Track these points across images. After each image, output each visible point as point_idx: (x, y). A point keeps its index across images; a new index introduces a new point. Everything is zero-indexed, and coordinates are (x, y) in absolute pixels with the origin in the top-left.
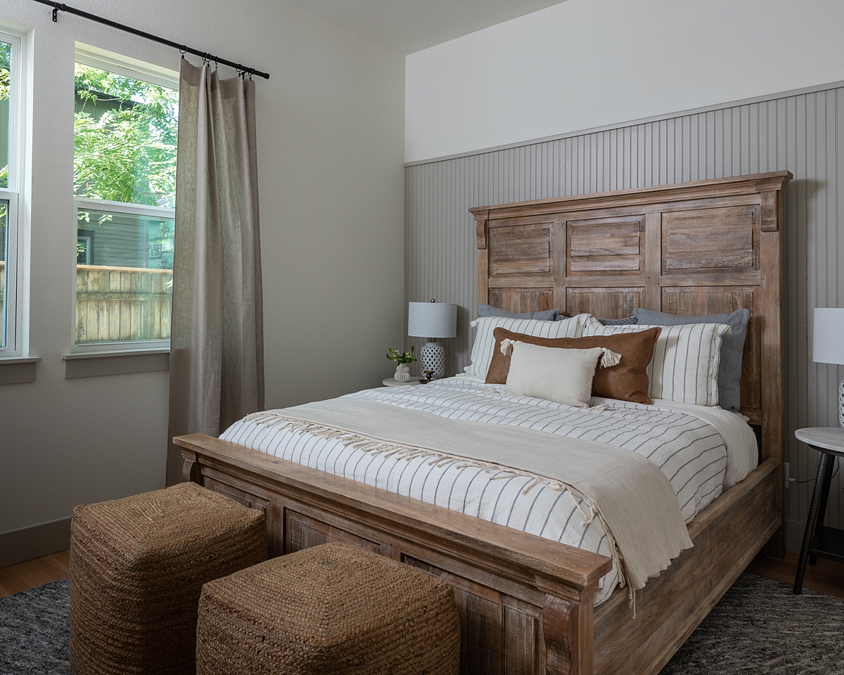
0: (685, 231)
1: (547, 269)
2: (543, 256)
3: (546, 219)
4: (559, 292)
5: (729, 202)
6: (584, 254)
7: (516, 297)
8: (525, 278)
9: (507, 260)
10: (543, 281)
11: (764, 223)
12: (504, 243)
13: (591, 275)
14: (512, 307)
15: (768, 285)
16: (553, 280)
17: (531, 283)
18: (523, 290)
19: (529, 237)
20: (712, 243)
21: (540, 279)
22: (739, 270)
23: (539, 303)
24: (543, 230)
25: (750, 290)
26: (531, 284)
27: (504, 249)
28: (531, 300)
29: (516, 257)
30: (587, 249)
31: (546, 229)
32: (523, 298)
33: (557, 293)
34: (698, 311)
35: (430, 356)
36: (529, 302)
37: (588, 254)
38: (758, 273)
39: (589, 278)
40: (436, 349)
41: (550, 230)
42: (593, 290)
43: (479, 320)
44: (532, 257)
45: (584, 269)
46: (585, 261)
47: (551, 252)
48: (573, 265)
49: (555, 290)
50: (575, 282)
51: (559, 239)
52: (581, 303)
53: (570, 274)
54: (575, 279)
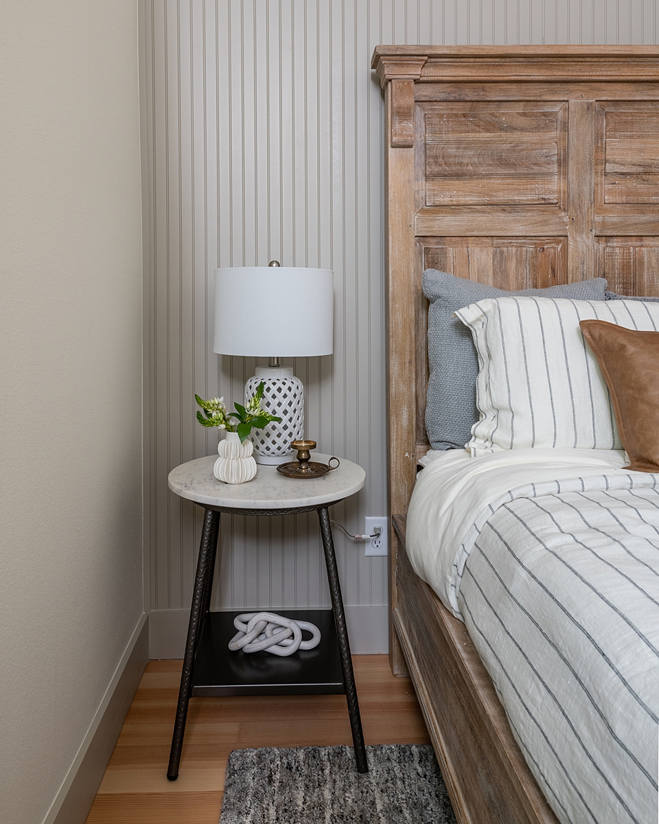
1: (553, 198)
2: (544, 170)
3: (554, 92)
4: (582, 246)
6: (634, 170)
7: (482, 257)
8: (502, 216)
9: (458, 176)
10: (545, 223)
12: (452, 137)
13: (643, 212)
14: (474, 277)
16: (566, 219)
17: (518, 226)
18: (496, 241)
19: (512, 129)
21: (539, 218)
23: (534, 268)
24: (544, 114)
26: (519, 230)
27: (452, 151)
28: (519, 262)
29: (481, 170)
30: (637, 158)
31: (551, 113)
32: (500, 260)
33: (576, 247)
35: (285, 402)
36: (512, 266)
37: (640, 169)
39: (643, 218)
40: (288, 384)
41: (560, 115)
42: (647, 241)
43: (487, 305)
44: (520, 171)
45: (631, 199)
46: (632, 184)
47: (563, 162)
48: (610, 192)
49: (571, 243)
50: (615, 226)
51: (581, 136)
52: (626, 266)
53: (600, 210)
54: (613, 218)
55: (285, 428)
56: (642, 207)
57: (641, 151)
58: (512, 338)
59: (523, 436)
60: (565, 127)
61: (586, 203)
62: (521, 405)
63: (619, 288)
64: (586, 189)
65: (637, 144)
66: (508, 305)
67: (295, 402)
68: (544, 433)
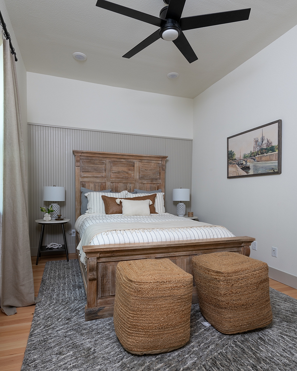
0: (145, 168)
1: (104, 176)
2: (102, 171)
3: (104, 159)
4: (108, 184)
5: (155, 162)
6: (117, 172)
7: (92, 185)
8: (95, 179)
9: (88, 172)
10: (102, 180)
11: (162, 168)
12: (87, 165)
14: (90, 189)
15: (163, 183)
16: (106, 180)
17: (98, 180)
18: (94, 183)
19: (97, 164)
20: (151, 172)
21: (101, 179)
22: (156, 179)
23: (101, 187)
24: (102, 162)
25: (158, 185)
26: (98, 181)
27: (87, 168)
28: (98, 186)
29: (92, 171)
30: (117, 170)
32: (95, 186)
33: (107, 184)
34: (148, 190)
35: (56, 209)
36: (97, 187)
38: (160, 180)
39: (118, 180)
40: (57, 206)
41: (105, 163)
42: (119, 183)
43: (89, 193)
44: (98, 171)
45: (117, 177)
46: (117, 174)
47: (105, 170)
48: (113, 175)
49: (107, 183)
50: (114, 181)
51: (108, 166)
52: (116, 187)
53: (112, 178)
54: (113, 180)
55: (56, 213)
56: (118, 178)
57: (118, 169)
58: (92, 198)
59: (93, 212)
60: (106, 165)
61: (109, 177)
62: (93, 208)
63: (114, 191)
64: (109, 175)
65: (117, 168)
66: (92, 193)
67: (58, 209)
68: (95, 211)
